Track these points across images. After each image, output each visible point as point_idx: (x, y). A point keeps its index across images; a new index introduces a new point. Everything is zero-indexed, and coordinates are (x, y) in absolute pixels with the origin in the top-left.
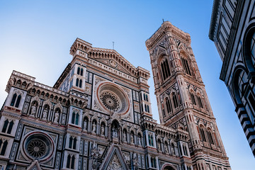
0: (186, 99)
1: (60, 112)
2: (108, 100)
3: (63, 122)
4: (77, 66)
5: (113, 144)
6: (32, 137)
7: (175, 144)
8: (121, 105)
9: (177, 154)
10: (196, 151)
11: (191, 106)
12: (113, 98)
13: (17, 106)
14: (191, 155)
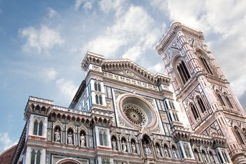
0: (214, 101)
2: (132, 114)
3: (91, 145)
5: (148, 162)
7: (213, 151)
8: (147, 120)
9: (217, 162)
11: (220, 108)
12: (136, 111)
13: (40, 134)
14: (232, 160)
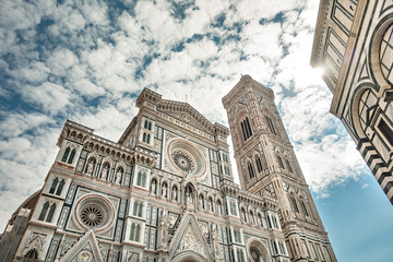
0: (272, 162)
1: (122, 171)
2: (181, 160)
3: (127, 183)
4: (144, 119)
5: (187, 212)
6: (87, 200)
7: (262, 214)
8: (196, 166)
9: (265, 226)
10: (288, 223)
11: (278, 170)
12: (186, 158)
13: (70, 162)
14: (283, 227)
